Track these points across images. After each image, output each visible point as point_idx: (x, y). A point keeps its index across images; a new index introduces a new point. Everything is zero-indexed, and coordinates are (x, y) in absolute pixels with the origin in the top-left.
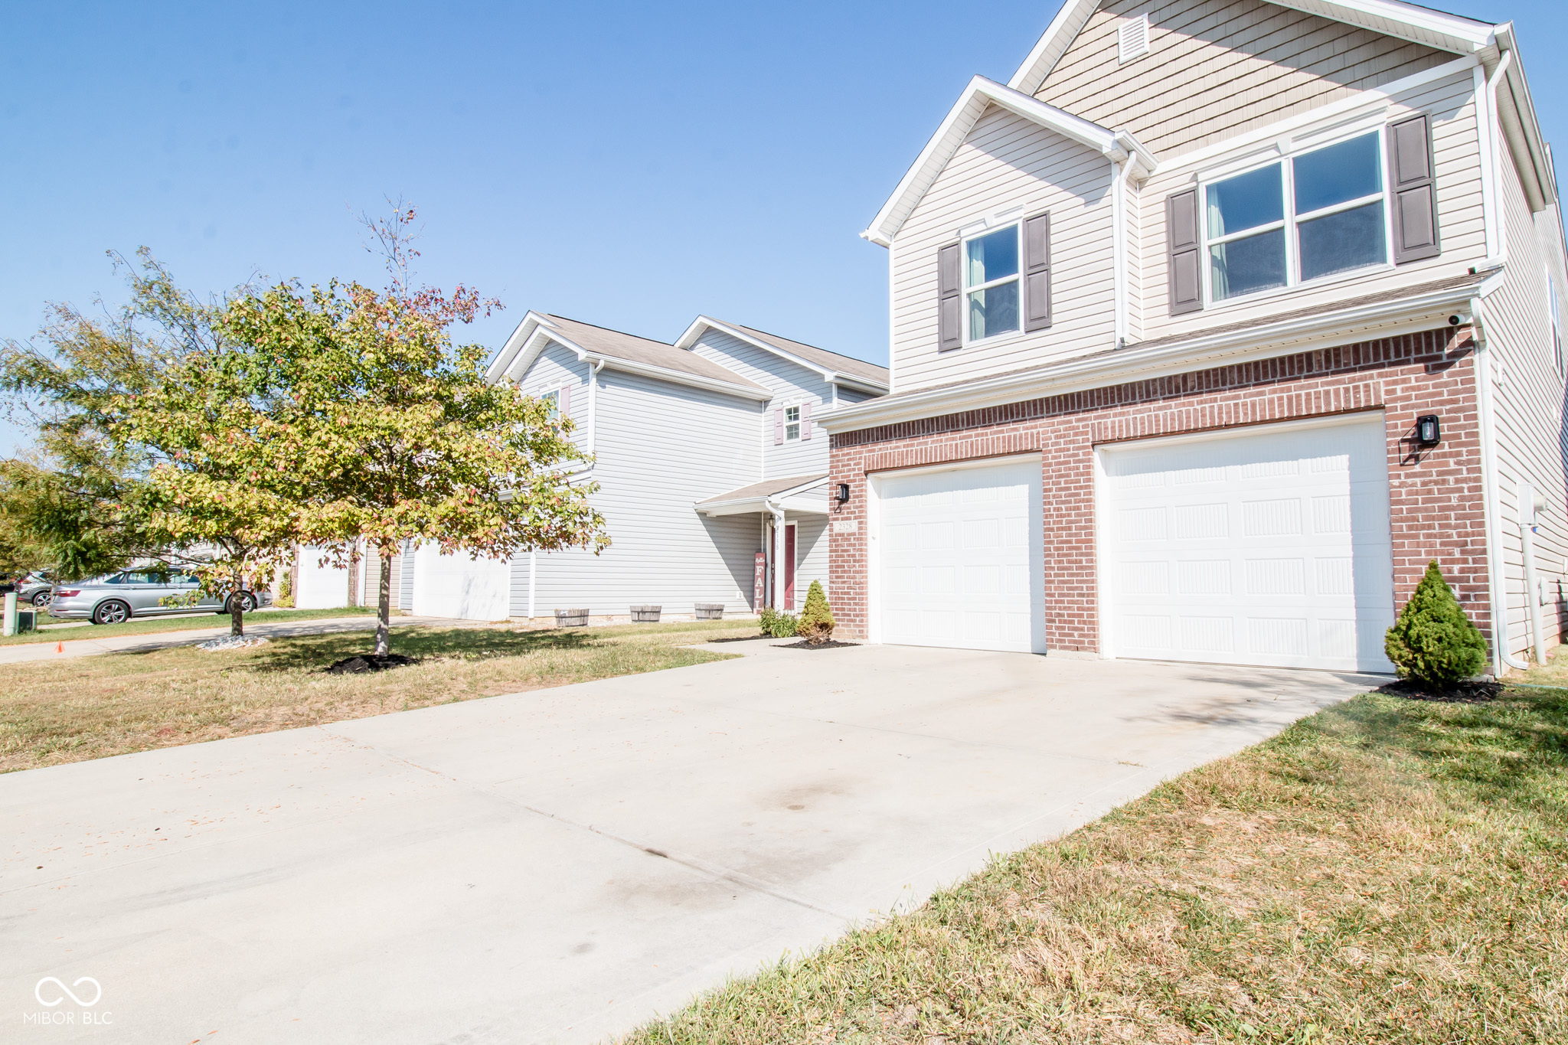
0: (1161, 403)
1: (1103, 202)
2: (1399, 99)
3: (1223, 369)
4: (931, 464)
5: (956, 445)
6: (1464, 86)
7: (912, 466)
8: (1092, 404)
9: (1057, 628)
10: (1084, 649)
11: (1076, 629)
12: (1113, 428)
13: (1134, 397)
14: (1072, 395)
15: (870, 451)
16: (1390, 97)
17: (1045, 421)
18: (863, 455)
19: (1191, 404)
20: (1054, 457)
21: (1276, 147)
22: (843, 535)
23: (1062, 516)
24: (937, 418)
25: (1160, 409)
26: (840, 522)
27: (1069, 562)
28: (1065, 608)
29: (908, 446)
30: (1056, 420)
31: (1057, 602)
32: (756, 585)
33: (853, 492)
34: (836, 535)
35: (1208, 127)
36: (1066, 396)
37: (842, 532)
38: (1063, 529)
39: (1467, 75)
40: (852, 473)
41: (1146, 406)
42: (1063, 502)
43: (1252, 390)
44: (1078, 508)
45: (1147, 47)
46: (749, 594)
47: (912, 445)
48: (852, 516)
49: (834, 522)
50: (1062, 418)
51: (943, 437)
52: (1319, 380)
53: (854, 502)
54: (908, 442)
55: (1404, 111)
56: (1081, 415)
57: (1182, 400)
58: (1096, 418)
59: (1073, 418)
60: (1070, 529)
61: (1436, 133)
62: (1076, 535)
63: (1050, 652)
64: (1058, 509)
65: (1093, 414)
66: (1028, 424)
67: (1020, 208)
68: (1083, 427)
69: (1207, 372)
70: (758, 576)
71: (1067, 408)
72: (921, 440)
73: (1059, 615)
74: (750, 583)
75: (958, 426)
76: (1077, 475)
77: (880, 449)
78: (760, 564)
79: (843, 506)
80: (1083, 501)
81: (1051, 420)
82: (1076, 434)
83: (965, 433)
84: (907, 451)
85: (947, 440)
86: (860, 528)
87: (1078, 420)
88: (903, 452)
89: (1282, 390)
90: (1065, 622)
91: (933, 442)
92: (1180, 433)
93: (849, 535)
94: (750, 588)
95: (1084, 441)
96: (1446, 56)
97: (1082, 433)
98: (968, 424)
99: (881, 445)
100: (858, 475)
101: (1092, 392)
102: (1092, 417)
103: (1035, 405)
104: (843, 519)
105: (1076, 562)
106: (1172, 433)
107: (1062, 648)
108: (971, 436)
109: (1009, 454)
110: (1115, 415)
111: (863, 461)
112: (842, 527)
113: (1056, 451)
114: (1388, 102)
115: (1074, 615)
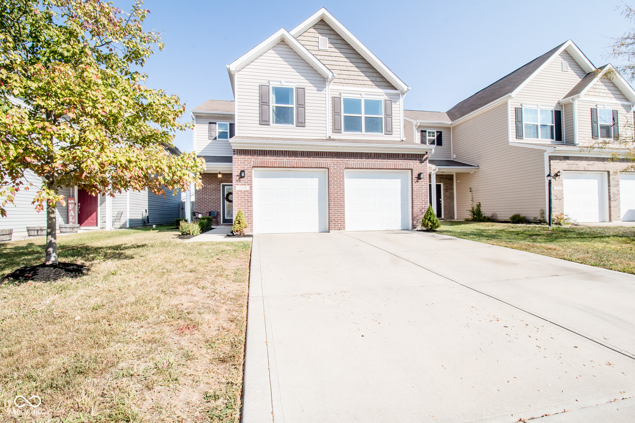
0: (364, 160)
1: (323, 92)
2: (387, 94)
3: (380, 153)
4: (286, 167)
5: (296, 162)
6: (397, 97)
7: (277, 167)
8: (345, 156)
9: (333, 224)
10: (342, 229)
11: (339, 224)
12: (351, 164)
13: (357, 157)
14: (339, 152)
15: (256, 159)
16: (385, 93)
17: (330, 159)
18: (252, 160)
19: (372, 161)
20: (333, 171)
21: (361, 94)
22: (242, 191)
23: (335, 189)
24: (289, 151)
25: (364, 161)
26: (240, 186)
27: (337, 203)
28: (336, 217)
29: (275, 159)
30: (334, 159)
31: (333, 216)
32: (70, 215)
33: (247, 174)
34: (237, 191)
35: (343, 81)
36: (337, 152)
37: (241, 190)
38: (335, 193)
39: (398, 95)
40: (246, 166)
41: (361, 160)
42: (336, 185)
43: (387, 160)
44: (340, 187)
45: (327, 48)
46: (66, 219)
47: (277, 159)
48: (247, 184)
49: (236, 186)
50: (335, 159)
51: (291, 158)
52: (401, 161)
53: (248, 178)
54: (275, 158)
55: (386, 98)
56: (341, 159)
57: (370, 160)
58: (346, 161)
59: (339, 159)
60: (338, 193)
61: (393, 106)
62: (340, 195)
63: (331, 231)
64: (334, 187)
65: (345, 159)
66: (324, 159)
67: (294, 83)
68: (342, 163)
69: (376, 153)
70: (71, 210)
71: (337, 156)
72: (281, 158)
73: (334, 220)
74: (66, 213)
75: (297, 155)
76: (340, 177)
77: (261, 159)
78: (72, 203)
79: (241, 179)
80: (342, 185)
81: (332, 159)
82: (340, 165)
83: (300, 158)
84: (275, 161)
85: (292, 160)
86: (250, 189)
87: (340, 161)
88: (272, 161)
89: (393, 162)
90: (336, 222)
91: (286, 159)
92: (369, 169)
93: (245, 191)
94: (66, 216)
95: (342, 167)
96: (394, 88)
97: (342, 165)
98: (301, 155)
99: (261, 157)
100: (250, 167)
101: (345, 153)
102: (345, 160)
103: (327, 153)
104: (241, 185)
105: (340, 203)
106: (367, 169)
107: (334, 230)
108: (302, 160)
109: (317, 168)
110: (352, 161)
111: (252, 162)
112: (241, 188)
113: (334, 169)
114: (384, 94)
115: (339, 220)
